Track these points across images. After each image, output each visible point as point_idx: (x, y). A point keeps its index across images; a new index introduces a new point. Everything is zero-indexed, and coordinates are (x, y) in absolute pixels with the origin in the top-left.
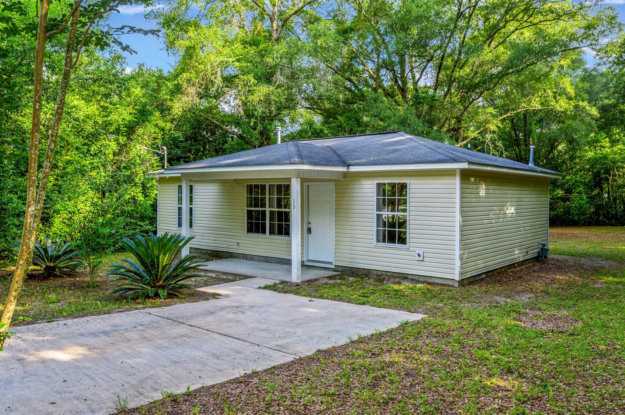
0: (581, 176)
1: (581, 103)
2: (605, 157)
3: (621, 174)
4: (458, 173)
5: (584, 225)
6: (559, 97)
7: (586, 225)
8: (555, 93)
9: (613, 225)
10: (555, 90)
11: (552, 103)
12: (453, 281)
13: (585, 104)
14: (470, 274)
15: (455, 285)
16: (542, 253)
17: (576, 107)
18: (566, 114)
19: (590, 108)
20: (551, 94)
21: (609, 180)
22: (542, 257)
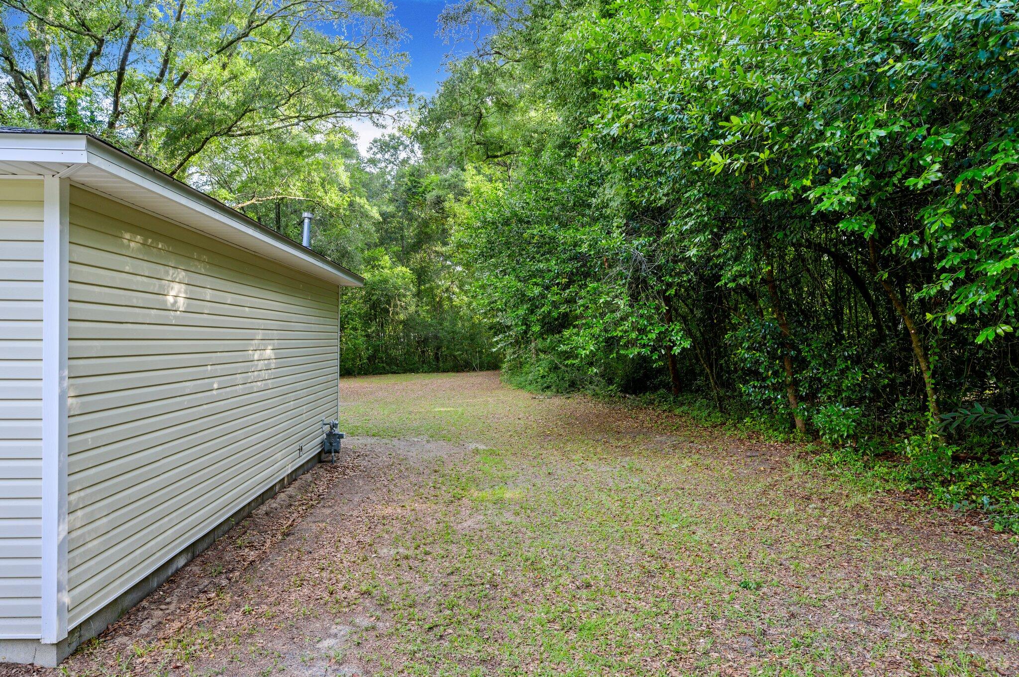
0: (355, 306)
1: (358, 199)
2: (386, 281)
3: (403, 304)
4: (52, 188)
5: (359, 374)
6: (329, 187)
7: (362, 375)
8: (324, 180)
9: (394, 373)
10: (323, 175)
11: (319, 194)
12: (32, 647)
13: (362, 201)
14: (122, 584)
15: (38, 663)
16: (331, 444)
17: (351, 204)
18: (338, 213)
19: (369, 208)
20: (317, 179)
21: (389, 312)
22: (330, 452)
